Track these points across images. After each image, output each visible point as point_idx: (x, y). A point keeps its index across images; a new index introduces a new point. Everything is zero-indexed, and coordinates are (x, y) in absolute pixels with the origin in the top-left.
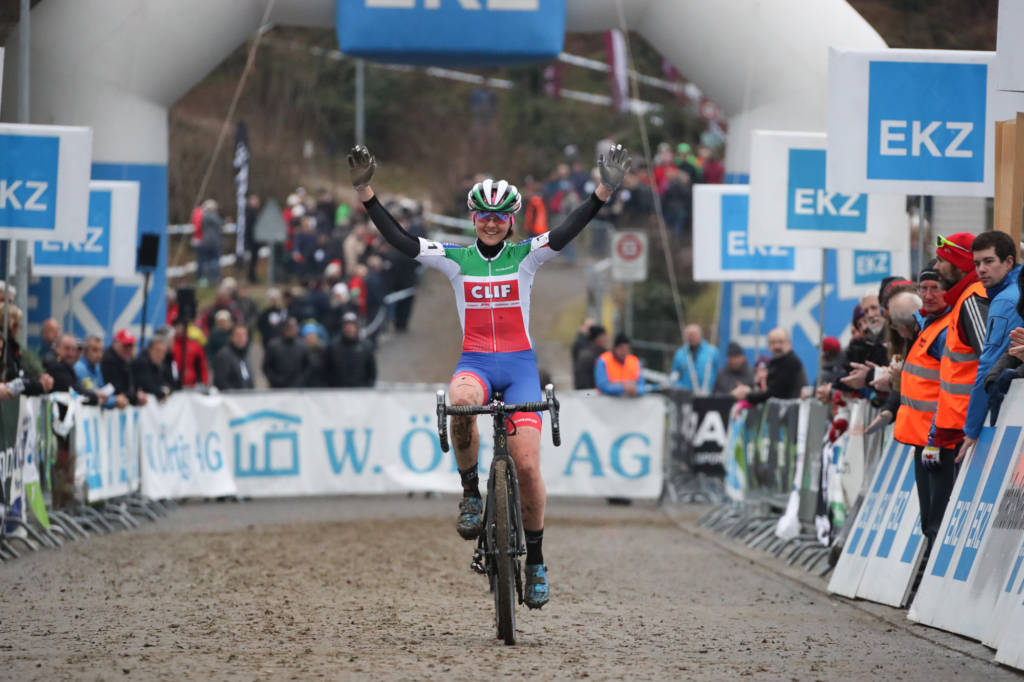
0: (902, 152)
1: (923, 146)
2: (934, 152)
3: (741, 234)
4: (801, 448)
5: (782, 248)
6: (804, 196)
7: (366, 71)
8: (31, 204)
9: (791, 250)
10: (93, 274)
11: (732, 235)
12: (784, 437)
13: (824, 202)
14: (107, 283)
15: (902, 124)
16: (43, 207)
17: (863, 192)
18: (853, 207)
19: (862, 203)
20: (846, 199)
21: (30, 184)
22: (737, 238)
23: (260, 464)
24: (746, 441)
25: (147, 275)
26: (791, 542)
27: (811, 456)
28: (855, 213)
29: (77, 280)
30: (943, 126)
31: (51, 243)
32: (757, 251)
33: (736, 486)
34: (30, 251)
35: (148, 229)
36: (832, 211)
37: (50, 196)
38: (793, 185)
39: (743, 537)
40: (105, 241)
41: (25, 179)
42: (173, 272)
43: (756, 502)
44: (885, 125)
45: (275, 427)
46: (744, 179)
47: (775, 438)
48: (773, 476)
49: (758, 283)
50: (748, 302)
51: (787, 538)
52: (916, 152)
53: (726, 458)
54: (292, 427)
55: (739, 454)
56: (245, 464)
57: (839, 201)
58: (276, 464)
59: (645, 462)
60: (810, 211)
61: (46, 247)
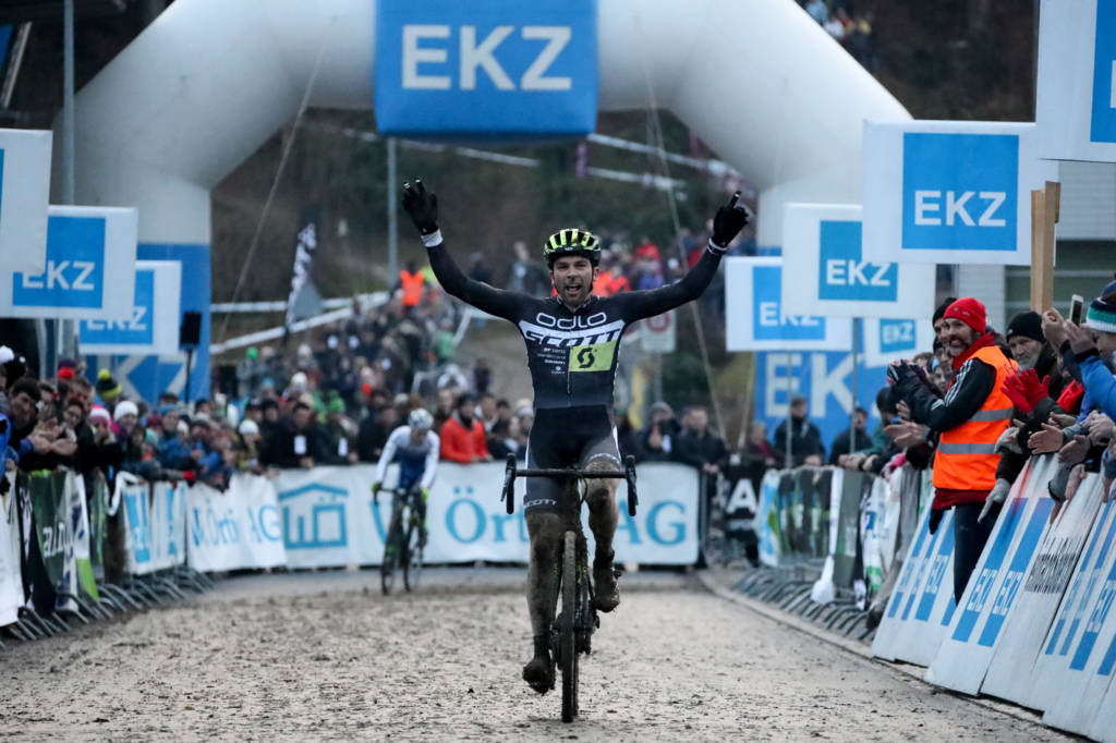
0: (937, 222)
1: (957, 216)
2: (969, 221)
3: (773, 305)
4: (834, 513)
5: (813, 318)
6: (836, 267)
7: (399, 150)
8: (78, 284)
9: (822, 320)
10: (138, 351)
11: (764, 306)
12: (818, 504)
13: (855, 272)
14: (151, 360)
15: (936, 194)
16: (90, 287)
17: (894, 261)
18: (884, 277)
19: (892, 272)
20: (877, 269)
21: (77, 265)
22: (769, 309)
23: (309, 536)
24: (780, 508)
25: (190, 353)
26: (828, 605)
27: (846, 521)
28: (886, 283)
29: (122, 358)
30: (977, 196)
31: (95, 322)
32: (788, 321)
33: (770, 551)
34: (76, 330)
35: (190, 308)
36: (864, 281)
37: (97, 277)
38: (825, 255)
39: (778, 601)
40: (148, 319)
41: (72, 259)
42: (215, 349)
43: (791, 567)
44: (920, 195)
45: (322, 499)
46: (776, 252)
47: (808, 504)
48: (808, 542)
49: (790, 353)
50: (781, 372)
51: (824, 602)
52: (950, 221)
53: (759, 524)
54: (339, 499)
55: (773, 521)
56: (294, 536)
57: (870, 271)
58: (324, 536)
59: (681, 528)
60: (841, 282)
61: (91, 326)
